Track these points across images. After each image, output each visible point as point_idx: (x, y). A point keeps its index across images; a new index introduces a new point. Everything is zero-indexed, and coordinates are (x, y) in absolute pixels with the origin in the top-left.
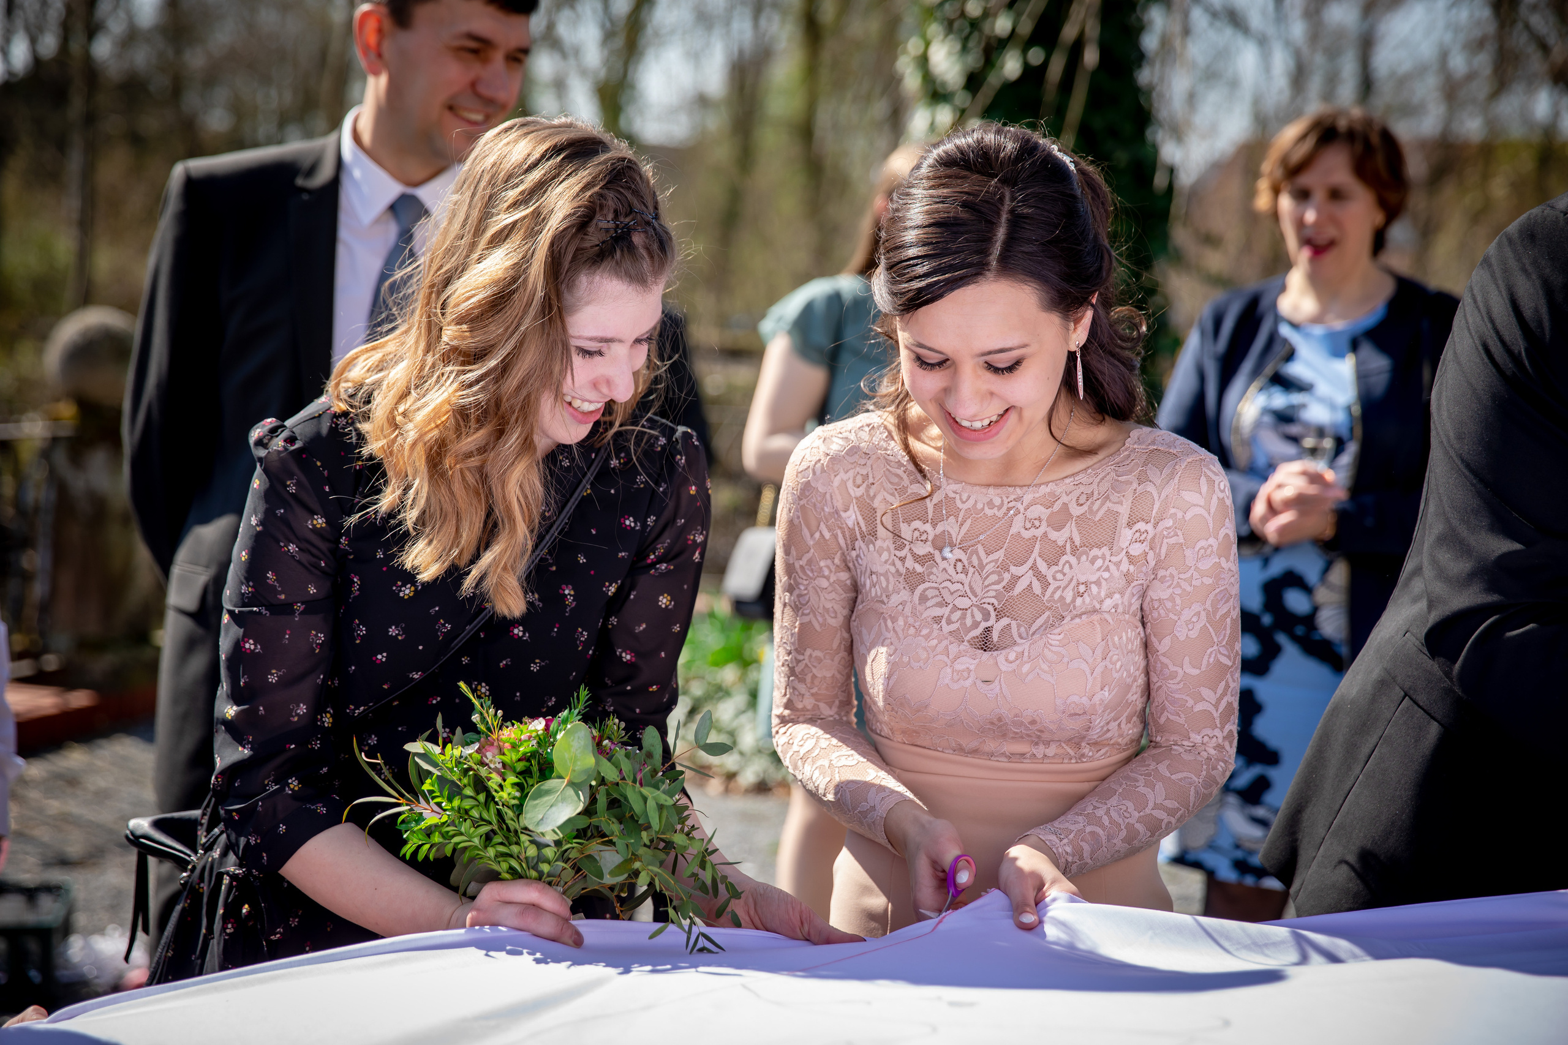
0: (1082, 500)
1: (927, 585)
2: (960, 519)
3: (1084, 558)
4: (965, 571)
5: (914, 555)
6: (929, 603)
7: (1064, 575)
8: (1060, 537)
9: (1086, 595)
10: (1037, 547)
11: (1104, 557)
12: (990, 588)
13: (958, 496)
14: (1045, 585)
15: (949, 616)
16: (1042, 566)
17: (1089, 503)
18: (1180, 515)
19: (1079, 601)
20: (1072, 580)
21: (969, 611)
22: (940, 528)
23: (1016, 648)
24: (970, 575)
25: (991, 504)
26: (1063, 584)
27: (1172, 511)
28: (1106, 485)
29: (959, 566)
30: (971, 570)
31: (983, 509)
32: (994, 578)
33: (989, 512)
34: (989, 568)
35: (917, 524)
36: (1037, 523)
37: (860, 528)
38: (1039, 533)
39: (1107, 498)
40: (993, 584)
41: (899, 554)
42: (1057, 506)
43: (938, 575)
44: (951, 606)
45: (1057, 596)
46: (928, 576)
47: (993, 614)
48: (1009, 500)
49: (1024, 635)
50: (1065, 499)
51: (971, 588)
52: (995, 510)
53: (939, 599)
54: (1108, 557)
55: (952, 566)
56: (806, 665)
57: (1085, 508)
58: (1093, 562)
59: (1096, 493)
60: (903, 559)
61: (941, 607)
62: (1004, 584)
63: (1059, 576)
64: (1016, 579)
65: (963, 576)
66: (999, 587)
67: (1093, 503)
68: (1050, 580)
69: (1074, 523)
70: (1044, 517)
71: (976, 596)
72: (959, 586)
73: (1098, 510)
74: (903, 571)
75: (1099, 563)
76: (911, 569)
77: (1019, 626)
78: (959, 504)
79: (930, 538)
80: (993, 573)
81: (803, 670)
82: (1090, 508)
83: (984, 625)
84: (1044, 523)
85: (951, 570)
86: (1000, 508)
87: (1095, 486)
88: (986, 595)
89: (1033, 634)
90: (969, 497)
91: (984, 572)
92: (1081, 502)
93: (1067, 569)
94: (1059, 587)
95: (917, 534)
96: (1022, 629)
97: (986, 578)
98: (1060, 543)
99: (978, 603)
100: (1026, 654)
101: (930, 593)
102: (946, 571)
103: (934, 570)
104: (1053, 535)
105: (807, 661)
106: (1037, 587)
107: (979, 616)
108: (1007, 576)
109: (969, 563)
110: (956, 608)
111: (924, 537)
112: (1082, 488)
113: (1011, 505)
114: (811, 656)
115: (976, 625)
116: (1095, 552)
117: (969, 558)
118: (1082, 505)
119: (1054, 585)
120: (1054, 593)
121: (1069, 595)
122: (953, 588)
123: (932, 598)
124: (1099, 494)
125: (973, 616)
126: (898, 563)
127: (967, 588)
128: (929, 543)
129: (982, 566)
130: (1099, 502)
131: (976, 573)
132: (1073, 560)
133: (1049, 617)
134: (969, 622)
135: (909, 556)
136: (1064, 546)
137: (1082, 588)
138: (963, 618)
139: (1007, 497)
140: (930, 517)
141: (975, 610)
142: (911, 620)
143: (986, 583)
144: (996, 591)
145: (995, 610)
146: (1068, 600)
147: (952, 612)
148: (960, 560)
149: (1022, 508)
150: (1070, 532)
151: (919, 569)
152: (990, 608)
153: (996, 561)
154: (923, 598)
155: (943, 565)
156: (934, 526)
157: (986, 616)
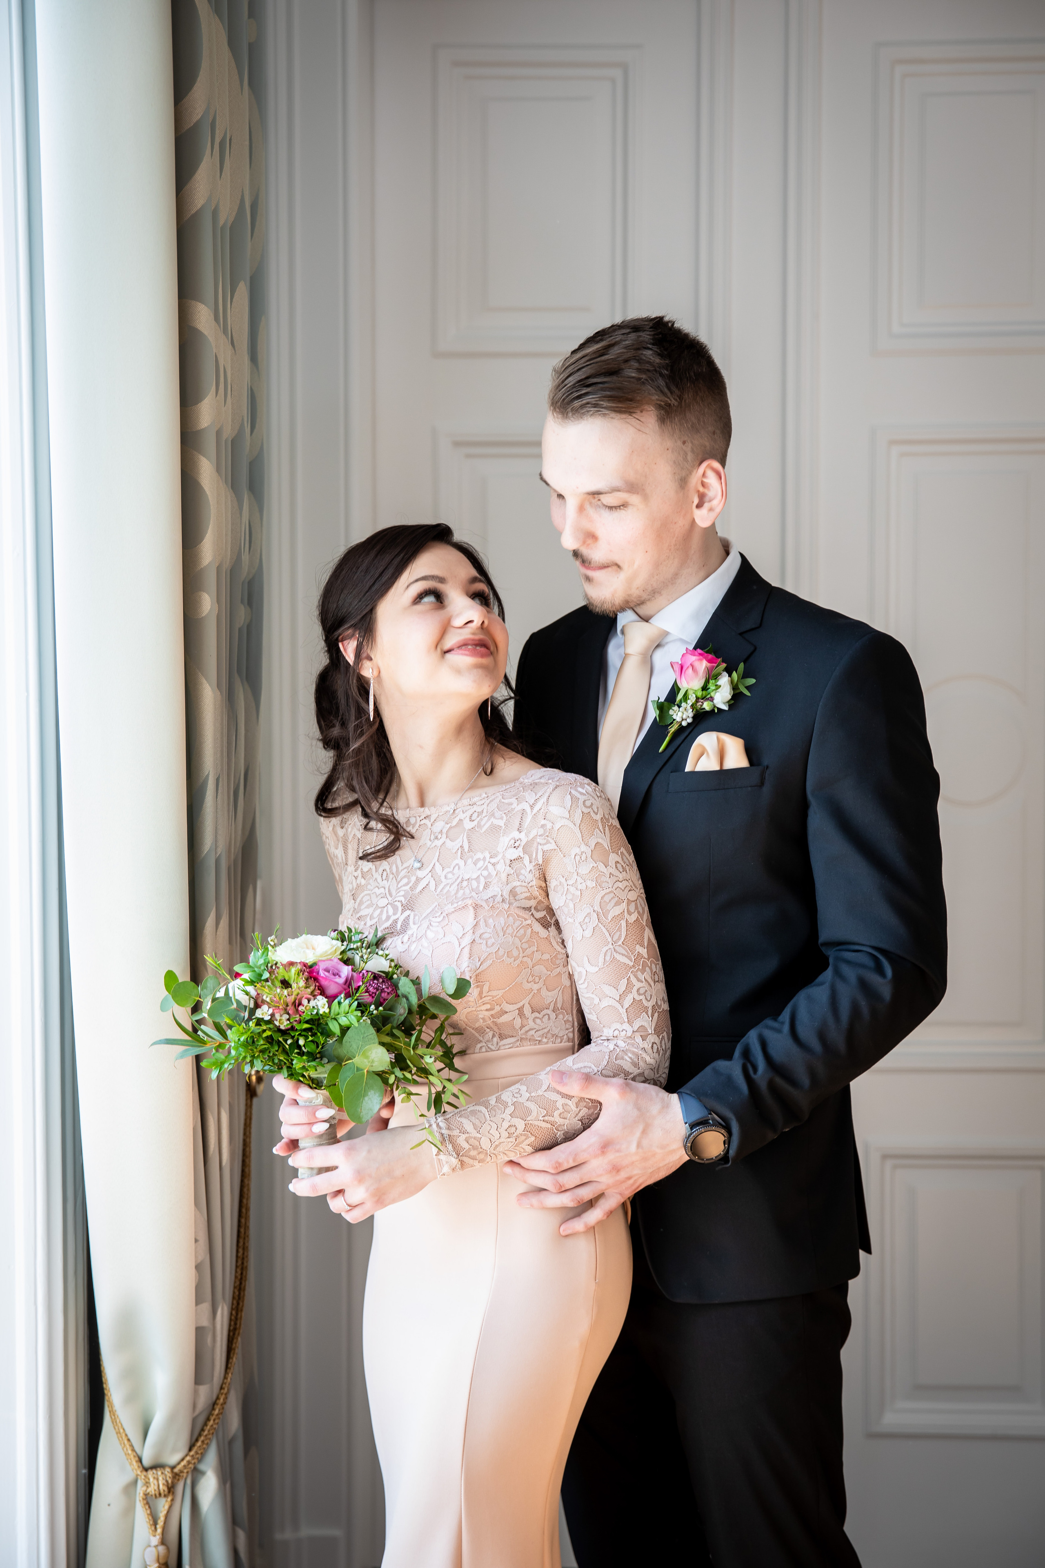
0: (475, 816)
3: (469, 861)
4: (388, 878)
7: (453, 874)
9: (466, 889)
10: (437, 853)
11: (484, 859)
12: (401, 889)
14: (439, 883)
15: (372, 913)
16: (438, 869)
17: (478, 819)
18: (546, 825)
19: (462, 893)
20: (459, 878)
21: (385, 909)
24: (389, 881)
27: (543, 822)
28: (492, 804)
29: (384, 875)
32: (405, 881)
39: (493, 815)
40: (404, 885)
54: (488, 859)
58: (475, 864)
59: (485, 811)
61: (370, 908)
62: (411, 885)
65: (385, 882)
67: (481, 820)
69: (465, 834)
70: (446, 831)
73: (484, 825)
75: (480, 864)
77: (415, 916)
80: (405, 877)
82: (479, 823)
83: (394, 918)
84: (444, 836)
87: (485, 806)
88: (397, 894)
89: (424, 920)
91: (399, 877)
92: (473, 818)
93: (456, 870)
97: (399, 882)
104: (450, 845)
112: (475, 808)
113: (422, 822)
116: (478, 855)
118: (473, 821)
119: (445, 882)
121: (456, 890)
124: (487, 812)
130: (486, 818)
131: (394, 878)
132: (461, 863)
133: (436, 906)
134: (384, 915)
139: (420, 816)
141: (389, 906)
143: (399, 886)
144: (405, 891)
145: (402, 906)
147: (374, 911)
148: (386, 869)
149: (429, 824)
150: (462, 841)
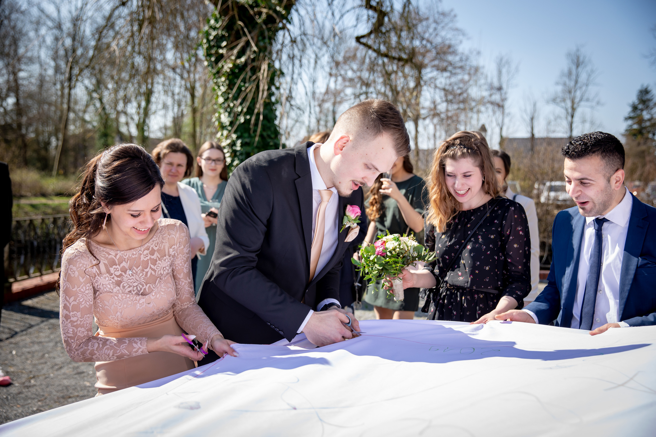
1: (123, 283)
3: (162, 260)
6: (126, 288)
8: (154, 257)
10: (150, 262)
12: (141, 278)
13: (123, 255)
14: (155, 271)
16: (152, 266)
17: (158, 245)
20: (161, 267)
23: (154, 292)
24: (134, 276)
25: (133, 254)
26: (159, 269)
28: (161, 239)
30: (134, 274)
31: (131, 256)
33: (134, 257)
34: (139, 272)
35: (114, 267)
36: (147, 255)
37: (97, 272)
38: (148, 258)
39: (163, 243)
44: (132, 286)
45: (159, 273)
47: (145, 284)
50: (152, 246)
51: (136, 279)
53: (128, 286)
57: (158, 247)
59: (159, 242)
60: (113, 278)
61: (130, 288)
63: (158, 268)
64: (147, 273)
65: (132, 277)
66: (143, 276)
68: (156, 269)
69: (156, 252)
70: (148, 253)
71: (138, 281)
72: (133, 280)
73: (161, 246)
77: (152, 285)
79: (119, 269)
83: (143, 288)
84: (149, 255)
85: (129, 276)
86: (136, 254)
87: (158, 240)
88: (141, 280)
89: (157, 286)
90: (127, 254)
92: (156, 246)
93: (159, 265)
94: (159, 271)
95: (115, 269)
96: (154, 286)
99: (139, 283)
100: (157, 292)
101: (125, 285)
102: (127, 277)
103: (124, 278)
104: (152, 257)
106: (153, 273)
107: (141, 286)
108: (144, 273)
110: (134, 287)
111: (117, 270)
121: (162, 272)
122: (131, 281)
126: (112, 280)
128: (119, 271)
129: (137, 272)
130: (161, 244)
131: (136, 275)
132: (160, 262)
136: (156, 259)
137: (165, 269)
138: (137, 288)
139: (137, 251)
140: (117, 263)
141: (139, 285)
143: (140, 276)
147: (133, 288)
150: (156, 255)
151: (119, 279)
152: (143, 283)
154: (124, 287)
155: (126, 275)
156: (119, 265)
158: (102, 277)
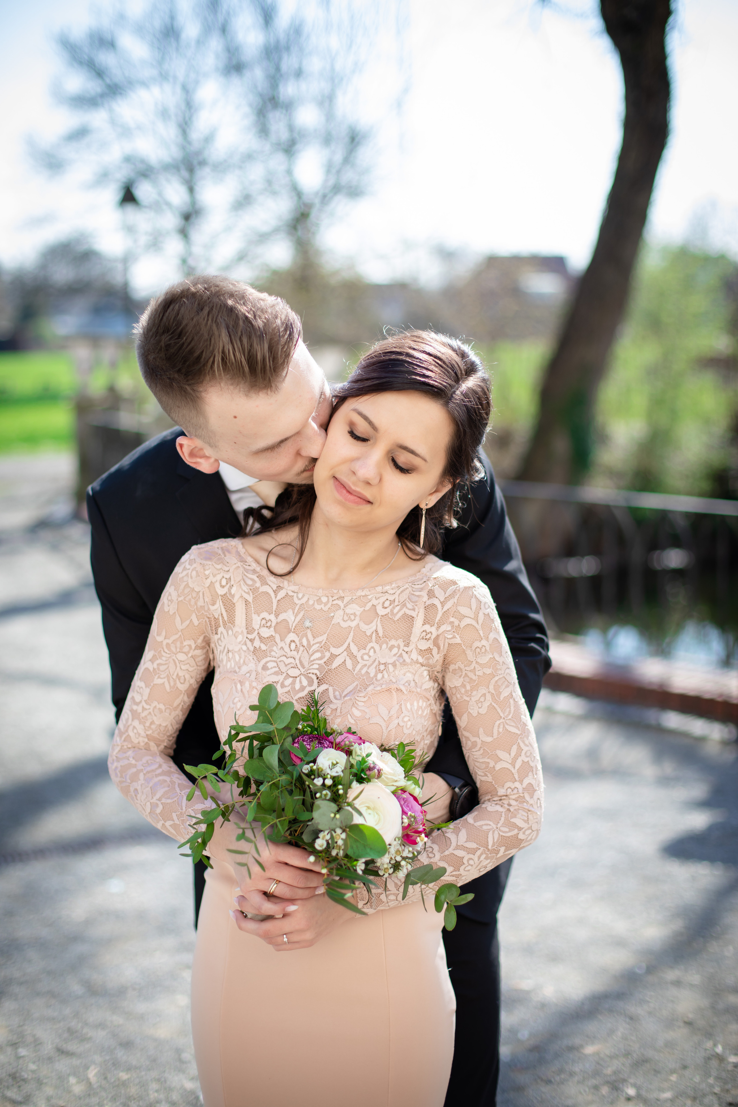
0: (387, 604)
1: (269, 659)
2: (296, 611)
3: (384, 646)
4: (297, 649)
5: (260, 637)
6: (268, 672)
7: (370, 657)
8: (369, 629)
9: (385, 672)
10: (352, 634)
11: (399, 647)
12: (314, 662)
13: (295, 595)
14: (355, 662)
15: (283, 682)
16: (354, 649)
17: (391, 607)
18: (456, 623)
19: (380, 676)
20: (375, 661)
21: (298, 679)
22: (282, 617)
23: (331, 706)
24: (300, 652)
25: (319, 601)
26: (368, 663)
27: (452, 619)
28: (405, 596)
29: (293, 646)
30: (302, 648)
31: (313, 604)
32: (318, 655)
33: (318, 607)
34: (315, 647)
35: (265, 615)
36: (352, 617)
37: (223, 617)
38: (353, 624)
39: (404, 605)
40: (317, 659)
41: (250, 637)
42: (369, 606)
43: (276, 652)
44: (285, 674)
45: (363, 671)
46: (270, 652)
47: (316, 681)
48: (333, 599)
49: (338, 697)
50: (374, 602)
51: (301, 662)
52: (322, 606)
53: (277, 669)
54: (402, 647)
55: (288, 645)
56: (150, 713)
57: (388, 610)
58: (391, 648)
59: (397, 601)
60: (252, 641)
61: (277, 675)
62: (325, 660)
63: (366, 657)
64: (333, 656)
65: (294, 653)
66: (322, 662)
67: (394, 608)
68: (359, 659)
69: (379, 619)
70: (358, 613)
71: (304, 668)
72: (292, 660)
73: (397, 613)
74: (252, 649)
75: (395, 650)
76: (258, 647)
77: (334, 691)
78: (296, 600)
79: (273, 625)
80: (317, 651)
81: (146, 716)
82: (392, 611)
83: (309, 689)
84: (358, 618)
85: (287, 649)
86: (326, 604)
87: (396, 596)
88: (311, 667)
89: (345, 696)
90: (303, 596)
91: (311, 651)
92: (385, 605)
93: (372, 653)
94: (365, 665)
95: (264, 622)
96: (337, 693)
97: (312, 655)
98: (368, 634)
99: (305, 673)
100: (339, 710)
101: (270, 665)
102: (283, 649)
103: (275, 648)
104: (363, 627)
105: (151, 710)
106: (349, 664)
107: (305, 683)
108: (327, 655)
109: (300, 644)
110: (288, 676)
111: (269, 624)
112: (387, 596)
113: (335, 602)
114: (155, 707)
115: (303, 688)
116: (393, 642)
117: (300, 640)
118: (386, 608)
119: (362, 663)
120: (361, 669)
121: (372, 672)
122: (288, 661)
123: (271, 668)
124: (399, 602)
125: (301, 682)
126: (249, 643)
127: (298, 662)
128: (272, 629)
129: (310, 646)
130: (398, 608)
131: (305, 651)
132: (377, 647)
133: (357, 685)
134: (297, 686)
135: (257, 638)
136: (371, 636)
137: (382, 667)
138: (293, 683)
139: (332, 597)
140: (274, 610)
141: (303, 678)
142: (254, 684)
143: (312, 659)
144: (319, 664)
145: (317, 678)
146: (372, 675)
147: (285, 679)
148: (294, 641)
149: (342, 605)
150: (376, 625)
151: (264, 647)
152: (314, 677)
153: (320, 643)
154: (265, 668)
155: (281, 644)
156: (277, 616)
157: (311, 682)
158: (230, 632)
